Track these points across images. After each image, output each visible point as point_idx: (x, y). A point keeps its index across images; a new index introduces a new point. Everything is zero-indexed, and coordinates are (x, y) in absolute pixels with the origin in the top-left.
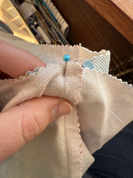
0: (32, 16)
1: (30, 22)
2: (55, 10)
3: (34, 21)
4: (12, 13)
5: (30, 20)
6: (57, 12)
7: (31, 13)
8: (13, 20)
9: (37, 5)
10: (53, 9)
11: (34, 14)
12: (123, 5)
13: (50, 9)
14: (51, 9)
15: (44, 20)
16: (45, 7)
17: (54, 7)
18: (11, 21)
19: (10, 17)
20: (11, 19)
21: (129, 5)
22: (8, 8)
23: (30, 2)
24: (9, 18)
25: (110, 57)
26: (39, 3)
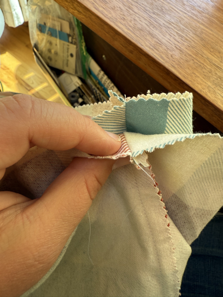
0: (75, 91)
1: (73, 99)
2: (110, 84)
3: (78, 98)
4: (31, 82)
5: (73, 97)
6: (113, 87)
7: (74, 88)
8: (33, 91)
9: (82, 77)
10: (107, 83)
11: (79, 87)
12: (204, 91)
13: (103, 82)
14: (105, 83)
15: (93, 96)
16: (94, 80)
17: (109, 81)
18: (30, 93)
19: (29, 88)
20: (29, 90)
21: (210, 91)
22: (25, 74)
23: (74, 73)
24: (27, 89)
25: (192, 100)
26: (87, 76)
